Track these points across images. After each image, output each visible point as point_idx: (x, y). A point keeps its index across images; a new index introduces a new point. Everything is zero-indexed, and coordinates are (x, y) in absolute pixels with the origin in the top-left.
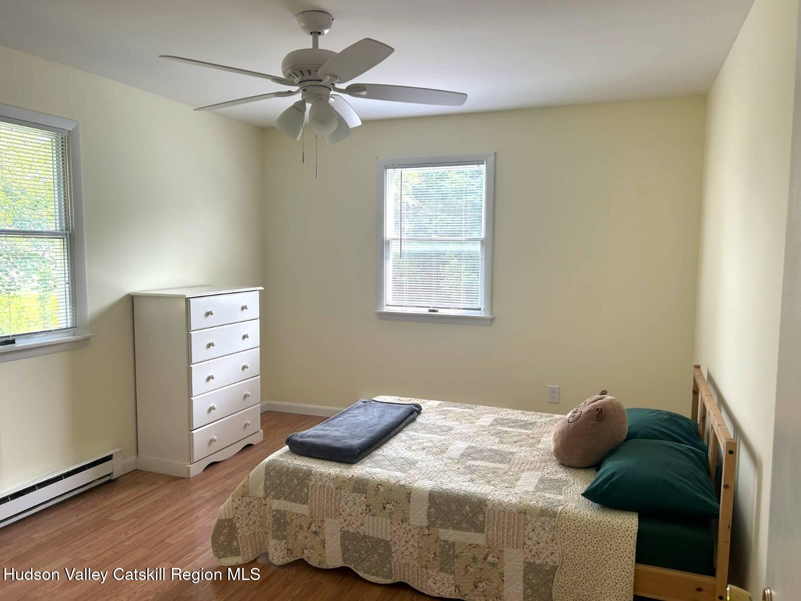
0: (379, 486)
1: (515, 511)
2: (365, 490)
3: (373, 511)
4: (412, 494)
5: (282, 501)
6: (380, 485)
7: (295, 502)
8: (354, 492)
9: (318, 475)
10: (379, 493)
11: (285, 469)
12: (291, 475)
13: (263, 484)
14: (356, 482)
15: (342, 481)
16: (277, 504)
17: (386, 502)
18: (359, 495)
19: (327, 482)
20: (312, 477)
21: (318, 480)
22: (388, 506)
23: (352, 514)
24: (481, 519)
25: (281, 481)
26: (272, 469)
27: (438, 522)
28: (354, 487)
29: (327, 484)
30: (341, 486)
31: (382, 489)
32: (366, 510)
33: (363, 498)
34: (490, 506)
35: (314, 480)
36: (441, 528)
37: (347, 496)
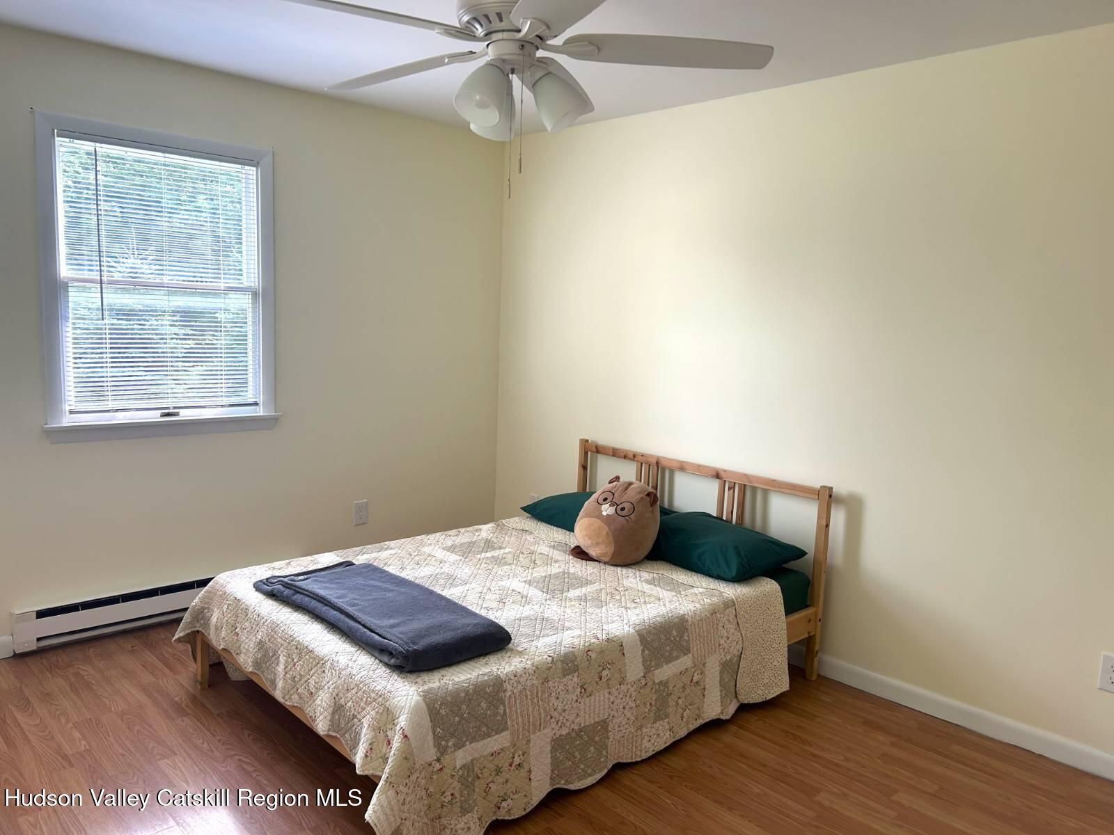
0: (589, 653)
1: (708, 615)
2: (577, 666)
3: (589, 689)
4: (624, 644)
5: (468, 747)
6: (589, 651)
7: (489, 736)
8: (564, 676)
9: (513, 677)
10: (593, 662)
11: (463, 694)
12: (475, 697)
13: (430, 737)
14: (563, 662)
15: (546, 669)
16: (461, 757)
17: (601, 668)
18: (570, 677)
19: (528, 681)
20: (505, 685)
21: (515, 685)
22: (605, 673)
23: (566, 708)
24: (687, 638)
25: (462, 718)
26: (441, 705)
27: (653, 663)
28: (564, 669)
29: (529, 684)
30: (547, 678)
31: (593, 655)
32: (581, 693)
33: (575, 679)
34: (690, 619)
35: (509, 688)
36: (658, 669)
37: (557, 687)
